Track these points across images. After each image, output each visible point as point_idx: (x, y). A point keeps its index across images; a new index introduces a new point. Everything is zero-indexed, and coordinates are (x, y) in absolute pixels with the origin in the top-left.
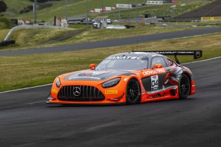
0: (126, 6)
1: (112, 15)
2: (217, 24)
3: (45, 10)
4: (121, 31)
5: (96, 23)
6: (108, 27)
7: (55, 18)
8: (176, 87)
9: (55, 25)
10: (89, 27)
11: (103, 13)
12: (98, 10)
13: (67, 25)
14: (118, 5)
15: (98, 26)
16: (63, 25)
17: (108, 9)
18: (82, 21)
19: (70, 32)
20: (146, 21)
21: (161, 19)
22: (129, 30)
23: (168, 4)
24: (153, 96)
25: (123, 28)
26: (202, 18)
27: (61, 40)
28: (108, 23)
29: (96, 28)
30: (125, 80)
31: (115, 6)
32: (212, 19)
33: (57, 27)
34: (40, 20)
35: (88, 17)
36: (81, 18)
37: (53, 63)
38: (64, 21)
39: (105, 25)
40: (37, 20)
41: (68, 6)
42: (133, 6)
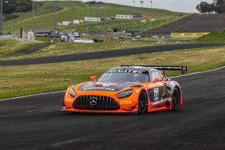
0: (94, 20)
1: (80, 29)
2: (187, 41)
3: (11, 21)
4: (89, 45)
5: (63, 36)
6: (76, 41)
7: (21, 30)
8: (170, 99)
9: (21, 37)
10: (56, 40)
11: (71, 26)
12: (66, 23)
13: (34, 38)
14: (86, 19)
15: (66, 40)
16: (30, 37)
17: (76, 22)
18: (49, 34)
19: (36, 45)
20: (115, 35)
21: (130, 34)
22: (97, 44)
23: (138, 18)
24: (156, 106)
25: (92, 42)
26: (172, 34)
27: (27, 53)
28: (76, 37)
29: (63, 41)
30: (137, 91)
31: (84, 19)
32: (182, 35)
33: (23, 39)
34: (6, 32)
35: (56, 29)
36: (48, 31)
37: (19, 76)
38: (31, 33)
39: (73, 38)
40: (3, 32)
41: (35, 18)
42: (102, 20)
